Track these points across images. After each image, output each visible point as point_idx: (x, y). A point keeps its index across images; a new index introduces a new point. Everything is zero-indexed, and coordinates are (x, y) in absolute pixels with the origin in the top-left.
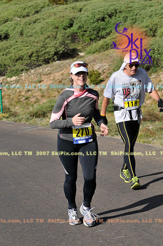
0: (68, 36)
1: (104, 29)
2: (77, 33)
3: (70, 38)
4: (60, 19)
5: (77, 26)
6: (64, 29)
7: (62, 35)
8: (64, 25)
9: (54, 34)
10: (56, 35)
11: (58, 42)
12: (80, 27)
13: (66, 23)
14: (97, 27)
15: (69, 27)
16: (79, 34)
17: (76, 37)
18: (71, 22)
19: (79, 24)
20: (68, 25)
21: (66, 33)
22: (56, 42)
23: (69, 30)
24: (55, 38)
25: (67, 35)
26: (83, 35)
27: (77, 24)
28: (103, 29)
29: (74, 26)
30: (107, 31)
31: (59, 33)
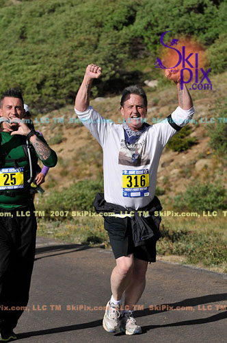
0: (124, 44)
1: (202, 30)
2: (142, 38)
3: (127, 49)
4: (107, 7)
5: (144, 22)
6: (116, 28)
7: (109, 41)
8: (115, 19)
9: (94, 38)
10: (98, 40)
11: (101, 56)
12: (149, 25)
13: (120, 15)
14: (186, 27)
15: (126, 24)
16: (146, 40)
17: (140, 47)
18: (132, 13)
19: (148, 19)
20: (123, 19)
21: (119, 38)
22: (96, 55)
23: (125, 30)
24: (96, 48)
25: (121, 41)
26: (155, 43)
27: (142, 18)
28: (199, 30)
29: (137, 21)
30: (209, 34)
31: (103, 36)
